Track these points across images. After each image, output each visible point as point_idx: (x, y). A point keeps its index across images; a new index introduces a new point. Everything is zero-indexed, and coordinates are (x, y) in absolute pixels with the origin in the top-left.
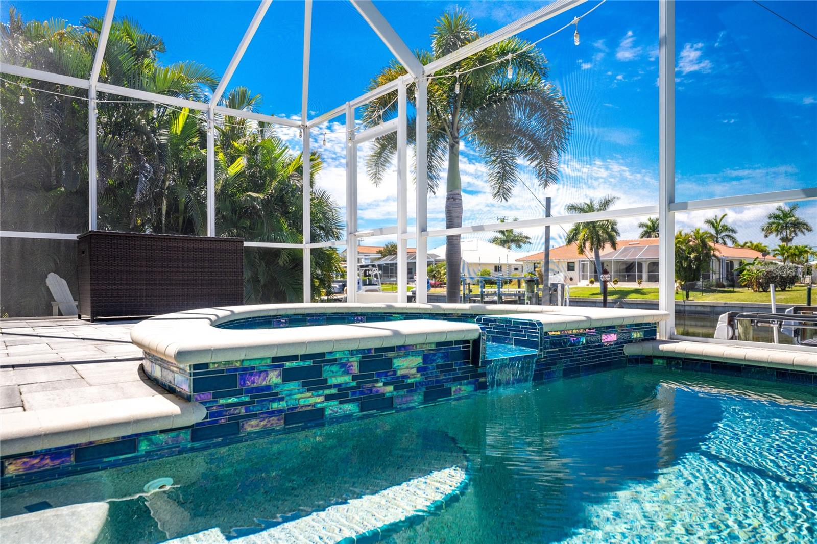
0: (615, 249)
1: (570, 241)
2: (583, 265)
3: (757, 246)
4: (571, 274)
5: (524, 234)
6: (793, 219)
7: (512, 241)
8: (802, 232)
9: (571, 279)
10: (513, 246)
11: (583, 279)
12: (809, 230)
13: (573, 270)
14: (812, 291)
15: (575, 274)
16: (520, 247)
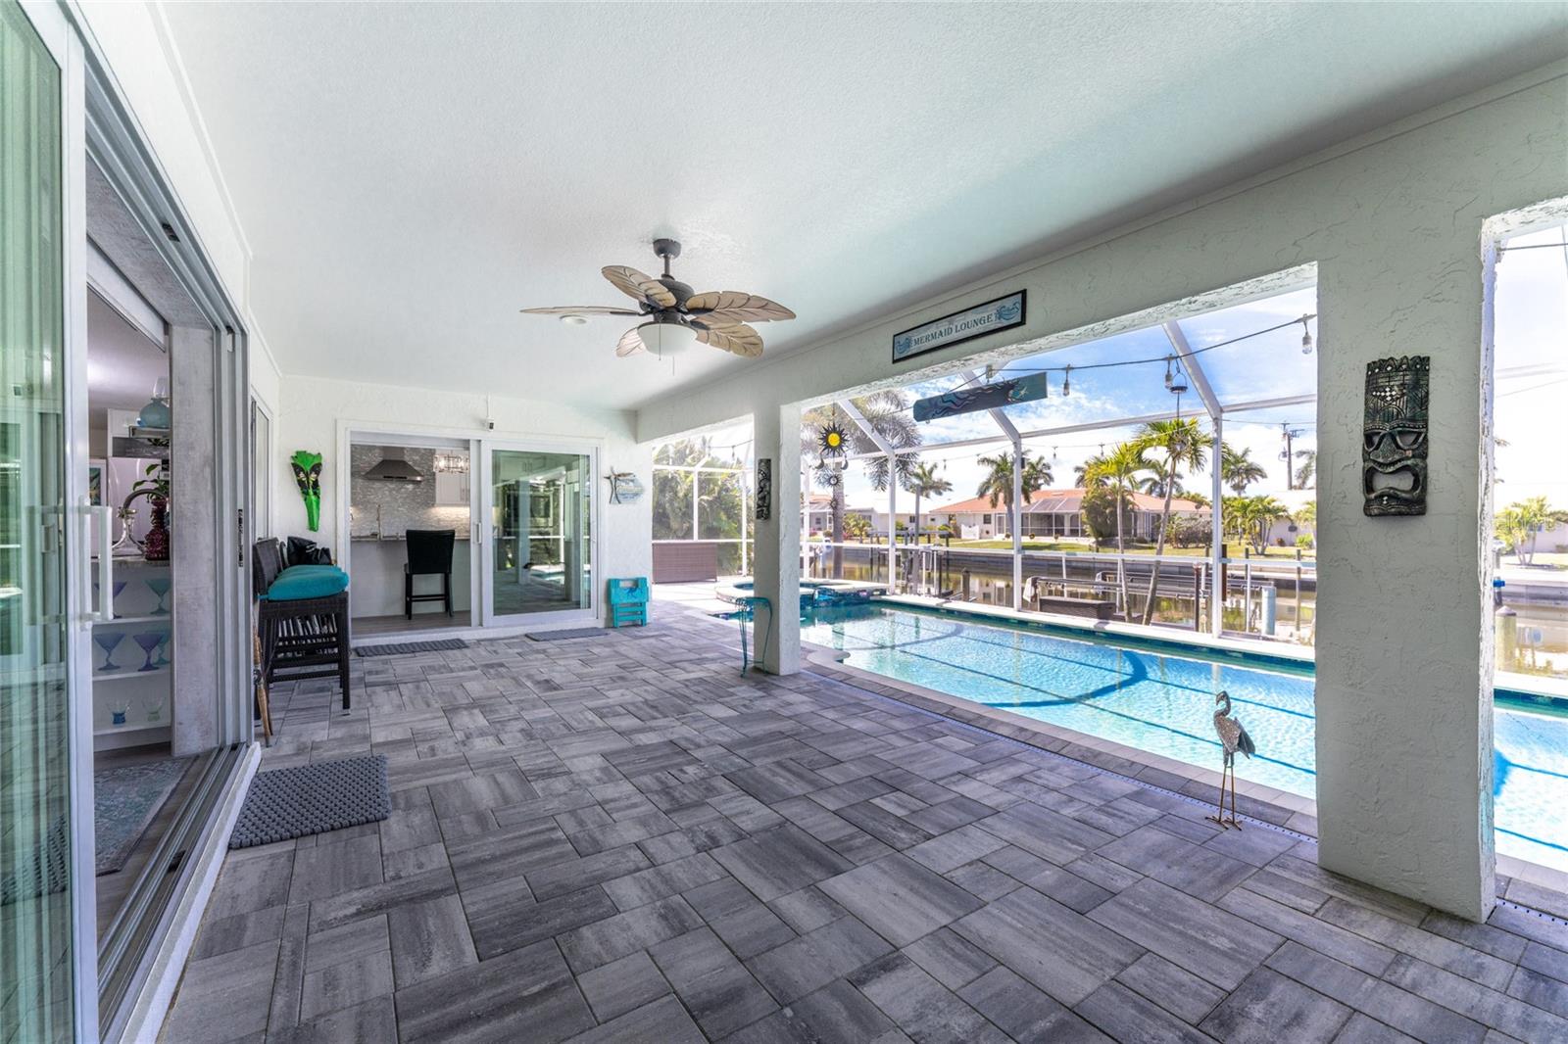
0: (1029, 502)
1: (982, 495)
2: (1000, 518)
3: (1193, 497)
4: (987, 527)
5: (944, 480)
6: (1245, 464)
7: (931, 488)
8: (1256, 479)
9: (988, 532)
10: (932, 494)
11: (999, 532)
12: (1264, 476)
13: (990, 523)
14: (1228, 549)
15: (991, 527)
16: (940, 494)
